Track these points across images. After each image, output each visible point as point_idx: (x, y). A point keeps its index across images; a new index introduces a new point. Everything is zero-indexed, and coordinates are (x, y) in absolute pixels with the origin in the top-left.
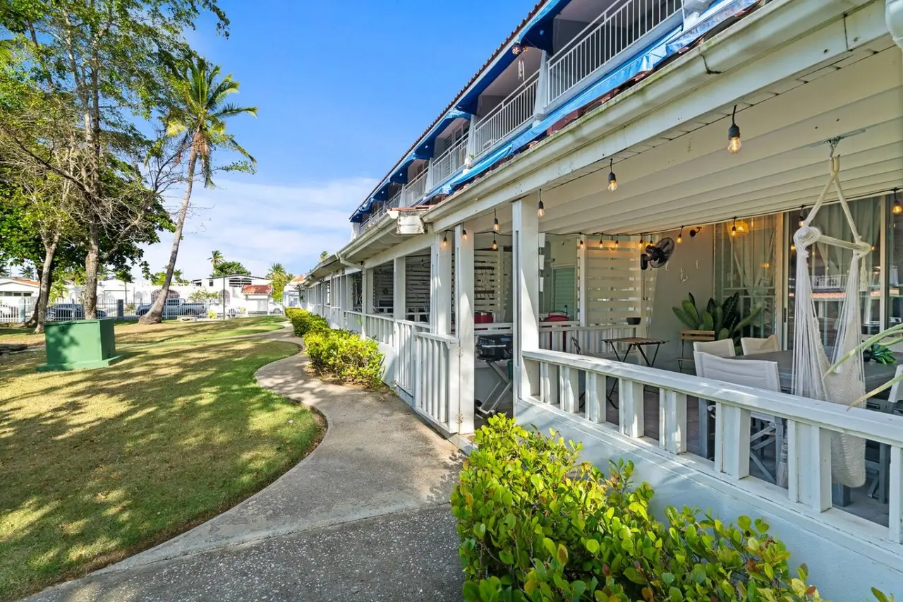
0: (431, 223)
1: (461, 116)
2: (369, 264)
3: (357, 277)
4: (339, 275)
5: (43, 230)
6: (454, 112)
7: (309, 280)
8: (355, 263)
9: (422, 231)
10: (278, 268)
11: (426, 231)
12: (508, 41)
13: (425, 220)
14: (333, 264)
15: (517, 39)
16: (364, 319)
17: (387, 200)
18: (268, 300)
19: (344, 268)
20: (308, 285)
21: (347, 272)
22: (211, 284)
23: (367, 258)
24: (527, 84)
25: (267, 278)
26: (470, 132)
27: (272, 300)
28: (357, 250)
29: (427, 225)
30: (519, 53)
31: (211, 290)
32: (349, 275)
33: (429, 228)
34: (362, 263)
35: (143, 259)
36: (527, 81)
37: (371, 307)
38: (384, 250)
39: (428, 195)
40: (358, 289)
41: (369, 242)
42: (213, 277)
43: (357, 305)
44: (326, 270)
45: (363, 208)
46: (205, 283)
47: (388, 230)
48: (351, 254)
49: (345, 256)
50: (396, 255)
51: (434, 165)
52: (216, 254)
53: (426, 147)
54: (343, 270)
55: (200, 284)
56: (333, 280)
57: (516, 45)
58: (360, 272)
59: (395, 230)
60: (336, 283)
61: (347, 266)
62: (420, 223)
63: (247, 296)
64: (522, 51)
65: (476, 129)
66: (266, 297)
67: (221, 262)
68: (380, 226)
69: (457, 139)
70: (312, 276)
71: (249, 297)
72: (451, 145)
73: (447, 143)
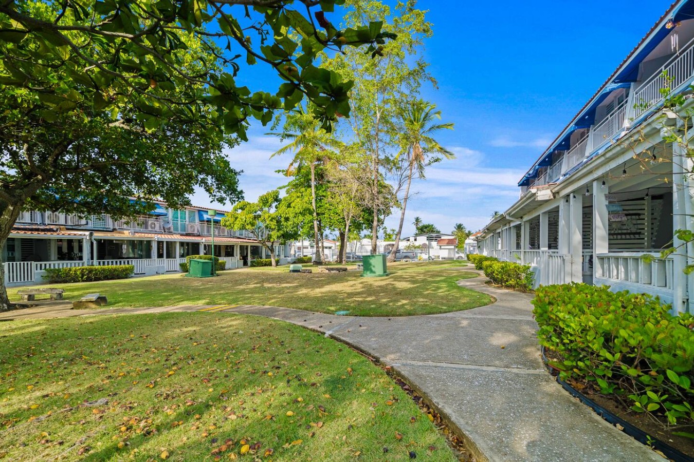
0: (558, 193)
1: (618, 88)
2: (526, 218)
3: (518, 227)
4: (507, 227)
5: (345, 213)
6: (611, 86)
7: (485, 232)
8: (517, 218)
9: (552, 197)
10: (460, 227)
11: (554, 197)
12: (662, 19)
13: (553, 191)
14: (501, 220)
15: (671, 16)
16: (522, 253)
17: (551, 165)
18: (454, 249)
19: (510, 222)
20: (484, 237)
21: (512, 225)
22: (415, 240)
23: (524, 215)
24: (681, 54)
25: (453, 234)
26: (630, 98)
27: (456, 250)
28: (517, 210)
29: (554, 194)
30: (673, 28)
31: (417, 244)
32: (513, 226)
33: (557, 195)
34: (522, 218)
35: (384, 225)
36: (680, 51)
37: (528, 245)
38: (534, 209)
39: (588, 157)
40: (518, 236)
41: (523, 205)
42: (416, 235)
43: (518, 246)
44: (498, 225)
45: (529, 175)
46: (412, 239)
47: (532, 199)
48: (513, 213)
49: (509, 214)
50: (540, 212)
51: (594, 130)
52: (417, 220)
53: (587, 117)
54: (509, 223)
55: (408, 240)
56: (502, 231)
57: (670, 21)
58: (520, 224)
59: (535, 199)
60: (504, 233)
61: (512, 221)
62: (550, 193)
63: (440, 246)
64: (675, 26)
65: (636, 93)
66: (453, 247)
67: (420, 225)
68: (527, 196)
69: (619, 104)
70: (488, 229)
71: (442, 247)
72: (613, 109)
73: (610, 108)
